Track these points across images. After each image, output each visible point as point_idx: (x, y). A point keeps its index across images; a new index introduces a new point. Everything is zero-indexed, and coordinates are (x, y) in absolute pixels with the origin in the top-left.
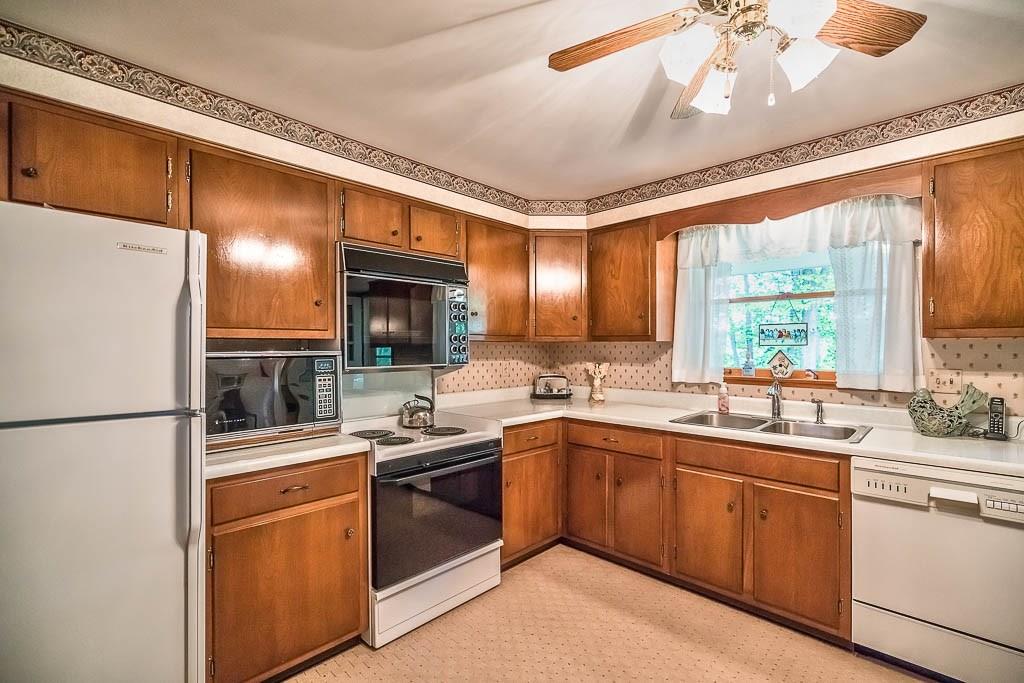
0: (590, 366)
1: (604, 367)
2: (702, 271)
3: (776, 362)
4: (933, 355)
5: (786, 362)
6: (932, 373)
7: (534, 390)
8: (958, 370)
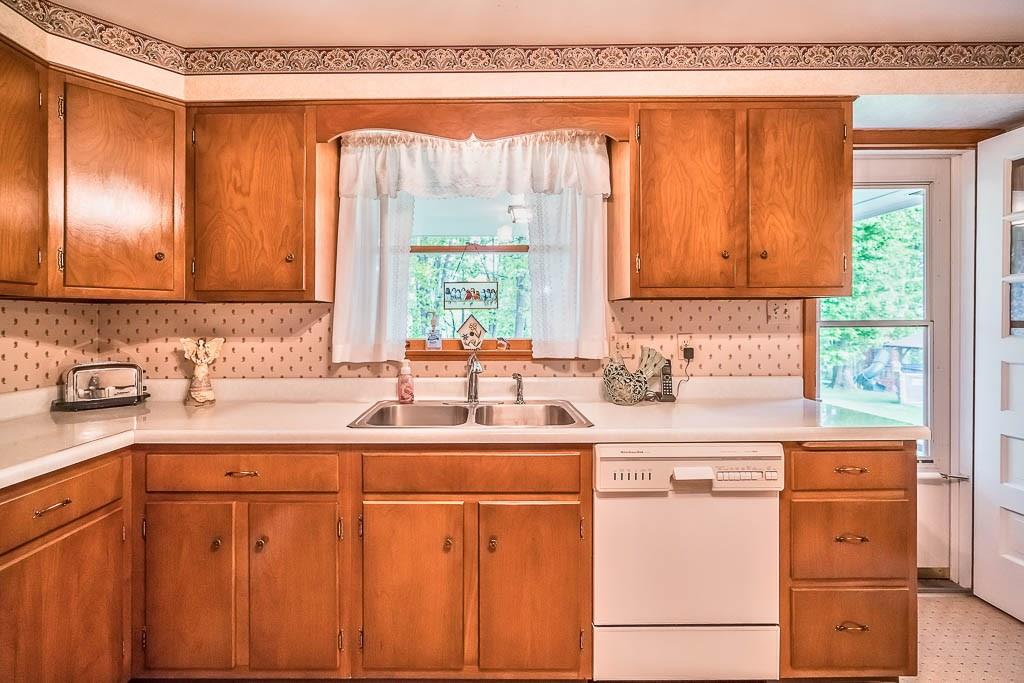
0: (188, 345)
1: (214, 346)
2: (376, 204)
3: (467, 330)
4: (613, 318)
5: (479, 329)
6: (613, 337)
7: (62, 394)
8: (632, 333)
